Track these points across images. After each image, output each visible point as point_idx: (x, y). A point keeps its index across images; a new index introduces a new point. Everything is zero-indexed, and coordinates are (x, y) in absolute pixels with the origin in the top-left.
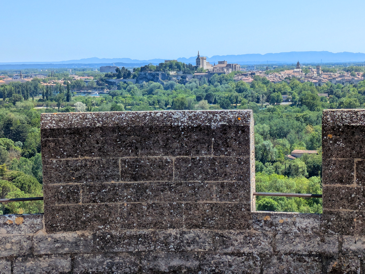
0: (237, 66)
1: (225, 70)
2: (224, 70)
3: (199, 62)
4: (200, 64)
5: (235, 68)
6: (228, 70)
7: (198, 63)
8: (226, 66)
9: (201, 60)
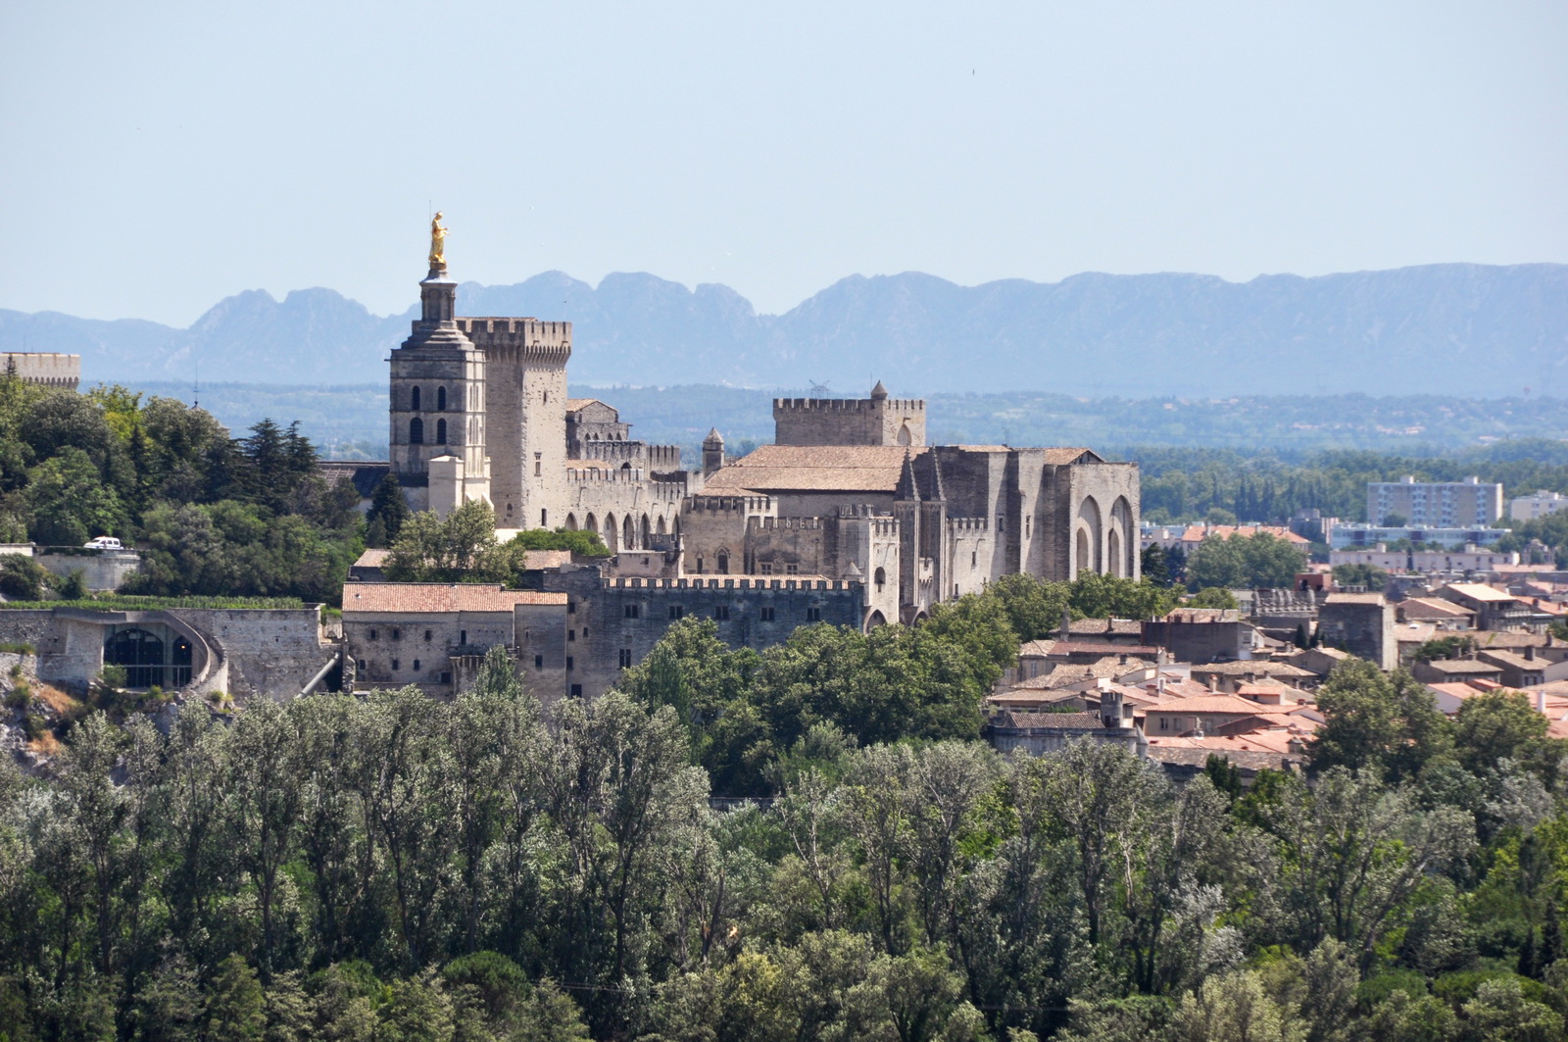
0: (1084, 482)
1: (881, 550)
2: (855, 542)
3: (449, 399)
4: (448, 439)
5: (1055, 521)
6: (931, 552)
7: (430, 421)
8: (902, 491)
9: (476, 367)
